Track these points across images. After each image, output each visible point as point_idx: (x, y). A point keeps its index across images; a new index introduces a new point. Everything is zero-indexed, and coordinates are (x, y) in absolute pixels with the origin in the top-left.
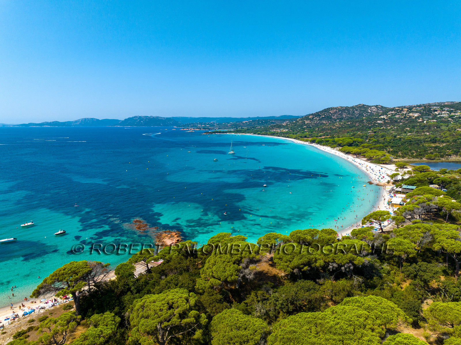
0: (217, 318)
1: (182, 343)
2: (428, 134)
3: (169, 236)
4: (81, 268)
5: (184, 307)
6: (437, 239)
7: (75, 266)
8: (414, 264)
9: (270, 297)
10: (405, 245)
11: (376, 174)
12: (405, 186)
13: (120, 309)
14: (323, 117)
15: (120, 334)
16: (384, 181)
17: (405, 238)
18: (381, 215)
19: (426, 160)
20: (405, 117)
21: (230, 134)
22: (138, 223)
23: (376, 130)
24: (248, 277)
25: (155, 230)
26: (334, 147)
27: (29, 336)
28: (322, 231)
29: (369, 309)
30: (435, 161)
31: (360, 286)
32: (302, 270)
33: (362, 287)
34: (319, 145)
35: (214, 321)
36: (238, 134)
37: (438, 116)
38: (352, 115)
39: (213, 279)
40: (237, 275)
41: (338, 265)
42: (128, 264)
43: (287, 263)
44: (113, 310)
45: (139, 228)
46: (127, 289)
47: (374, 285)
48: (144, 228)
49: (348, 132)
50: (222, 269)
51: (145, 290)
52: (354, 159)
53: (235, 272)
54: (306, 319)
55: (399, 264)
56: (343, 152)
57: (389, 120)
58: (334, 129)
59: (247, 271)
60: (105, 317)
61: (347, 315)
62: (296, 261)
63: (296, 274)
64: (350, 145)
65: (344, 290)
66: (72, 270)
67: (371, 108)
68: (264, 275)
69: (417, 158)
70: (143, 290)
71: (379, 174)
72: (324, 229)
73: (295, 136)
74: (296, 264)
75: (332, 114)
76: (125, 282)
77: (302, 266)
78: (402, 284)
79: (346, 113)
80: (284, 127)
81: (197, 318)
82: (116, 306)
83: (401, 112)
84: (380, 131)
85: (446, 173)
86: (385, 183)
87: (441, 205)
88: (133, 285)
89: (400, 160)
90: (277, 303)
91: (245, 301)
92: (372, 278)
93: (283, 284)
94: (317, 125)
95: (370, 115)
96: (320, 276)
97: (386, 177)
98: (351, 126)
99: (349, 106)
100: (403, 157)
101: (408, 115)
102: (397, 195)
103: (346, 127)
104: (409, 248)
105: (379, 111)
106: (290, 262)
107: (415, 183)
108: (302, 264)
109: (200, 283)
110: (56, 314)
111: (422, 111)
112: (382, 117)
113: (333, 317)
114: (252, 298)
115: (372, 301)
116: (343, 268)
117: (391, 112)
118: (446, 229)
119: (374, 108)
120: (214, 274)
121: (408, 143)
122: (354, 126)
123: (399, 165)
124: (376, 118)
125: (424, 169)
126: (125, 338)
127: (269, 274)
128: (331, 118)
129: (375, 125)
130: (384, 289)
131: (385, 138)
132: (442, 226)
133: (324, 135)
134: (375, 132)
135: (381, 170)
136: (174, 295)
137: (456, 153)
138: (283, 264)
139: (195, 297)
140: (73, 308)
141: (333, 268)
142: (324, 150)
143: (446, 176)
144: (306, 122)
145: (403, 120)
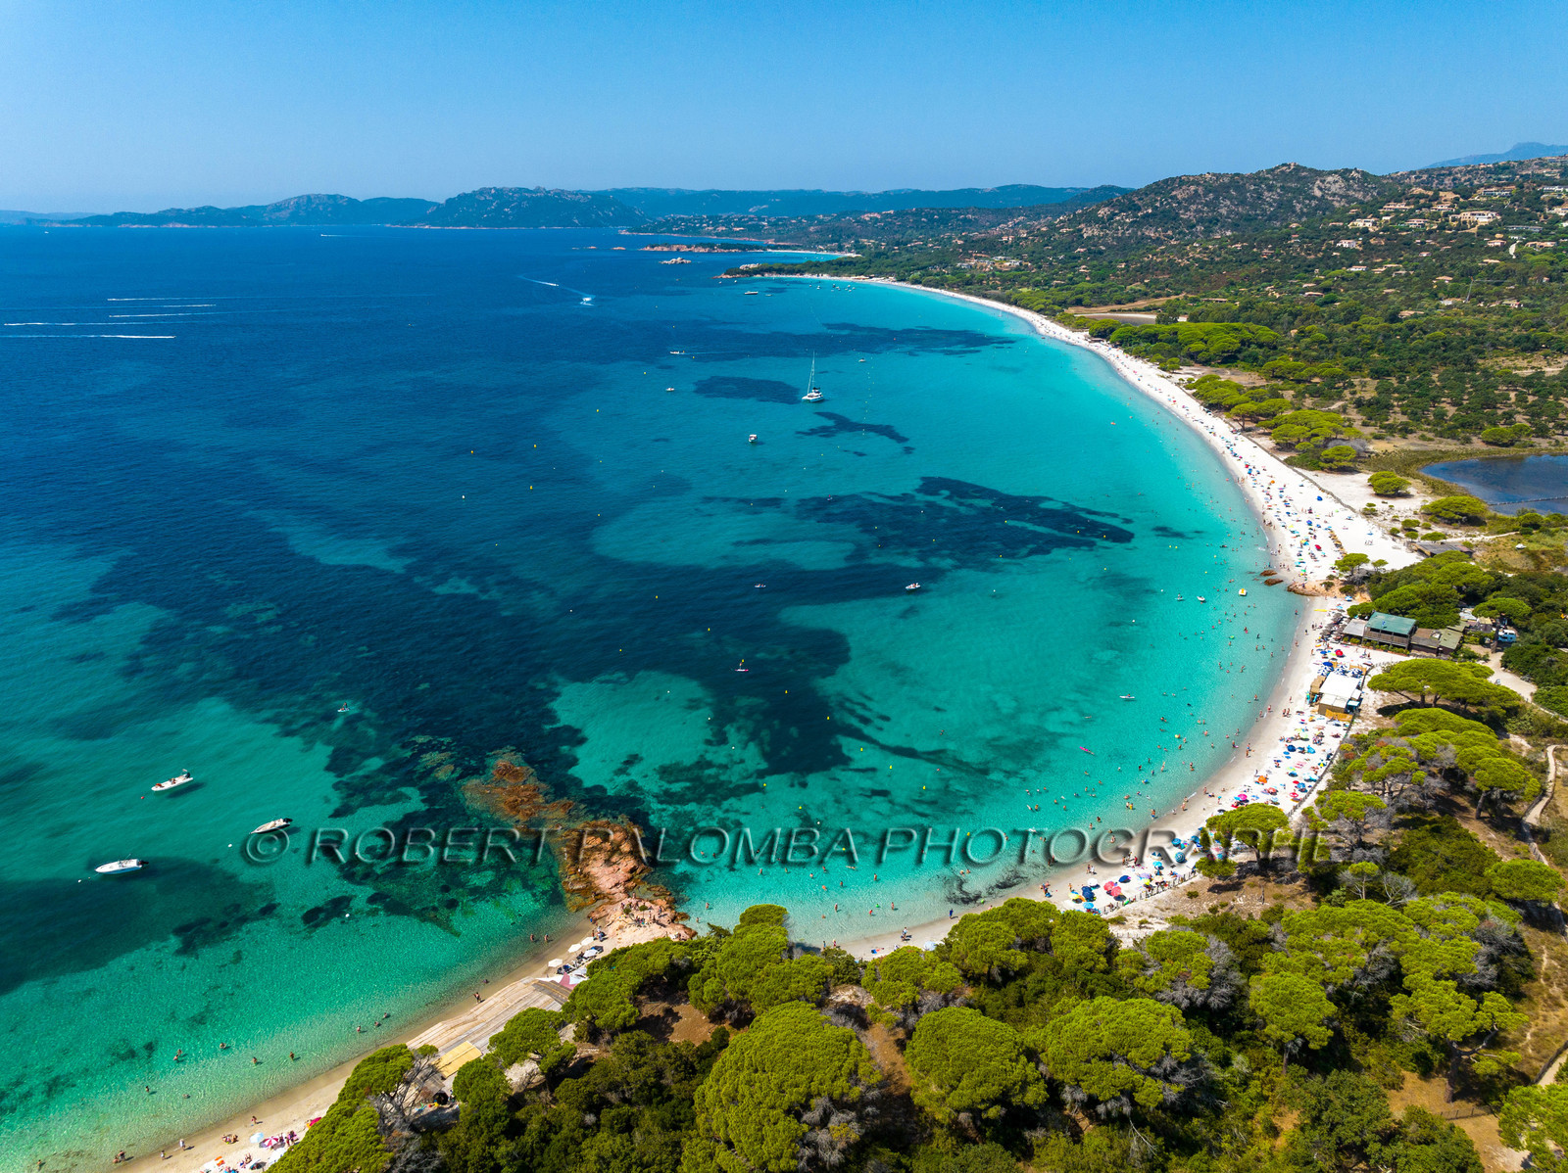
2: (1514, 304)
6: (1407, 974)
8: (1319, 1076)
10: (1301, 1008)
11: (1295, 527)
14: (1147, 216)
16: (1315, 574)
19: (1485, 448)
20: (1442, 227)
21: (815, 277)
22: (509, 782)
23: (1329, 281)
24: (826, 1158)
25: (560, 813)
26: (1174, 369)
30: (1512, 451)
34: (1119, 352)
36: (844, 279)
37: (1565, 225)
38: (1253, 206)
40: (794, 1156)
41: (1090, 1097)
45: (514, 806)
47: (1192, 1140)
48: (527, 807)
49: (1232, 284)
50: (752, 1128)
52: (1231, 437)
53: (789, 1146)
56: (1197, 400)
57: (1382, 237)
58: (1183, 268)
59: (822, 1137)
62: (967, 1091)
63: (965, 1123)
64: (1229, 359)
67: (1323, 182)
69: (1454, 437)
71: (1304, 531)
73: (1041, 295)
75: (1179, 203)
77: (983, 1106)
78: (1281, 1116)
79: (1230, 199)
80: (1006, 249)
83: (1430, 207)
84: (1345, 284)
85: (1536, 526)
86: (1318, 587)
89: (1390, 447)
93: (929, 1137)
94: (1123, 247)
95: (1317, 208)
96: (1036, 1122)
97: (1328, 547)
98: (1245, 258)
99: (1246, 172)
100: (1405, 431)
101: (1454, 220)
102: (1345, 654)
103: (1224, 262)
104: (1311, 1022)
105: (1351, 193)
106: (952, 1088)
108: (983, 1101)
109: (695, 1160)
111: (1507, 203)
112: (1360, 223)
117: (1392, 206)
119: (1335, 182)
121: (1433, 355)
122: (1256, 258)
123: (1381, 486)
124: (1337, 229)
125: (1461, 514)
127: (893, 1088)
128: (1176, 218)
129: (1330, 257)
130: (1219, 1152)
131: (1356, 326)
133: (1146, 294)
134: (1326, 290)
135: (1315, 506)
142: (1132, 378)
143: (1534, 547)
144: (1087, 233)
145: (1434, 240)
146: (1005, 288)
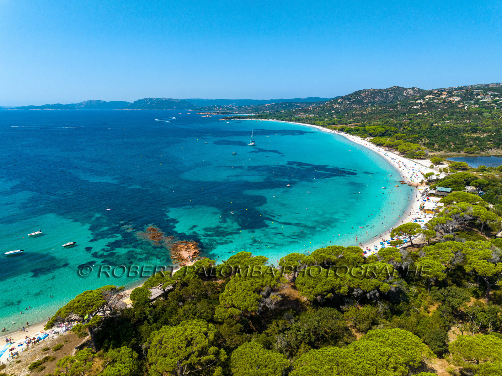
0: (237, 353)
1: (201, 374)
2: (468, 121)
3: (186, 247)
4: (96, 301)
5: (203, 343)
6: (469, 259)
7: (89, 298)
8: (443, 288)
9: (292, 326)
10: (434, 267)
11: (409, 171)
12: (439, 189)
13: (137, 341)
14: (353, 101)
15: (138, 366)
16: (417, 181)
17: (435, 258)
18: (411, 228)
19: (465, 154)
20: (444, 102)
21: (251, 119)
22: (152, 232)
23: (411, 117)
24: (269, 306)
25: (170, 239)
26: (365, 138)
27: (45, 368)
28: (348, 249)
29: (392, 345)
30: (473, 155)
31: (385, 313)
32: (326, 297)
33: (387, 315)
34: (348, 134)
35: (234, 356)
36: (260, 120)
37: (481, 101)
38: (386, 98)
39: (233, 308)
40: (257, 305)
41: (363, 291)
42: (144, 288)
43: (309, 289)
44: (130, 341)
45: (154, 238)
46: (144, 317)
47: (400, 310)
48: (158, 238)
49: (381, 119)
50: (241, 298)
51: (162, 319)
52: (385, 152)
53: (255, 302)
54: (328, 357)
55: (428, 286)
56: (373, 144)
57: (426, 105)
58: (365, 115)
59: (268, 300)
60: (122, 353)
61: (369, 353)
62: (319, 288)
63: (319, 301)
64: (382, 135)
65: (368, 318)
66: (87, 302)
67: (406, 91)
68: (286, 299)
69: (455, 152)
70: (160, 318)
71: (412, 172)
72: (350, 246)
73: (322, 122)
74: (319, 291)
75: (363, 97)
76: (141, 311)
77: (325, 293)
78: (429, 307)
79: (379, 96)
80: (310, 112)
81: (217, 354)
82: (133, 337)
83: (440, 96)
84: (416, 118)
85: (485, 170)
86: (418, 184)
87: (476, 215)
88: (150, 314)
89: (436, 154)
90: (299, 333)
91: (267, 331)
92: (398, 303)
93: (306, 309)
94: (346, 110)
95: (405, 99)
96: (344, 302)
97: (420, 175)
98: (385, 111)
99: (383, 88)
100: (440, 150)
101: (447, 100)
102: (430, 198)
103: (378, 113)
104: (438, 271)
105: (415, 94)
106: (313, 288)
107: (450, 185)
108: (325, 291)
109: (220, 312)
110: (71, 342)
111: (463, 95)
112: (419, 101)
113: (356, 354)
114: (273, 328)
115: (396, 336)
116: (368, 295)
117: (428, 96)
118: (479, 247)
119: (410, 91)
120: (233, 303)
121: (446, 133)
123: (434, 161)
124: (412, 103)
125: (461, 167)
126: (143, 370)
127: (291, 298)
128: (362, 102)
129: (411, 111)
130: (410, 315)
131: (421, 127)
132: (475, 244)
133: (354, 122)
134: (410, 119)
135: (414, 166)
136: (193, 328)
137: (497, 146)
138: (305, 290)
139: (214, 329)
140: (88, 335)
141: (358, 294)
142: (353, 140)
143: (484, 175)
144: (335, 106)
145: (442, 105)
146: (311, 121)
